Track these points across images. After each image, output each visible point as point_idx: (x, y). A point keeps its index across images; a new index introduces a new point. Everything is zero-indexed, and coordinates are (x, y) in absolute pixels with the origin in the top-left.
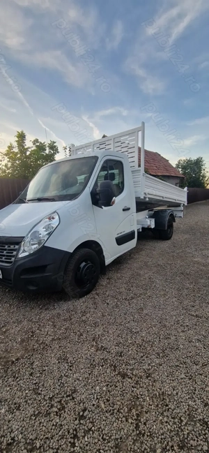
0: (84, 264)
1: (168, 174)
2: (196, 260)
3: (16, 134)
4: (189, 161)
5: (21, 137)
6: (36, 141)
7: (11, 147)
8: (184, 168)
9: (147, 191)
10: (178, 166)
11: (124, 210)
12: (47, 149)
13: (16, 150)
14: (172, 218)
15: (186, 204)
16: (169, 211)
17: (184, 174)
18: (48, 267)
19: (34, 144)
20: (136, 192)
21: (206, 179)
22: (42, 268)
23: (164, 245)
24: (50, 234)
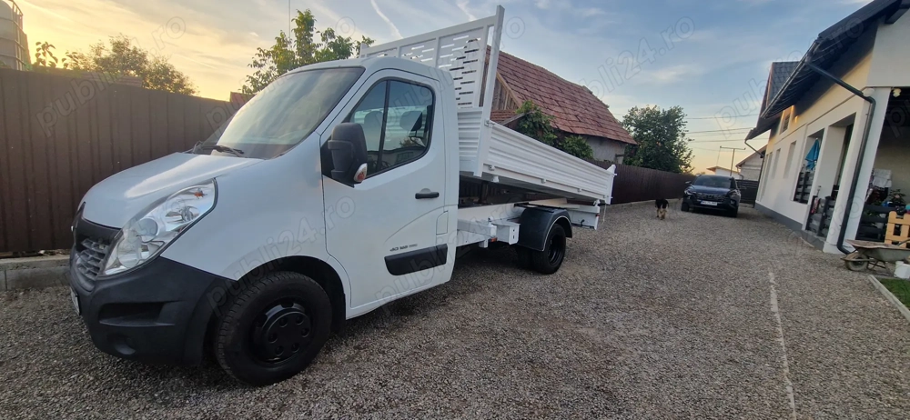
0: (279, 308)
1: (598, 134)
2: (583, 330)
3: (297, 16)
4: (653, 112)
5: (306, 23)
6: (330, 33)
7: (282, 41)
8: (640, 126)
9: (496, 160)
10: (628, 121)
11: (418, 196)
12: (354, 51)
13: (293, 48)
14: (564, 227)
15: (608, 201)
16: (556, 212)
17: (639, 138)
18: (166, 308)
19: (323, 39)
20: (462, 160)
21: (685, 154)
22: (153, 309)
23: (530, 285)
24: (181, 232)
